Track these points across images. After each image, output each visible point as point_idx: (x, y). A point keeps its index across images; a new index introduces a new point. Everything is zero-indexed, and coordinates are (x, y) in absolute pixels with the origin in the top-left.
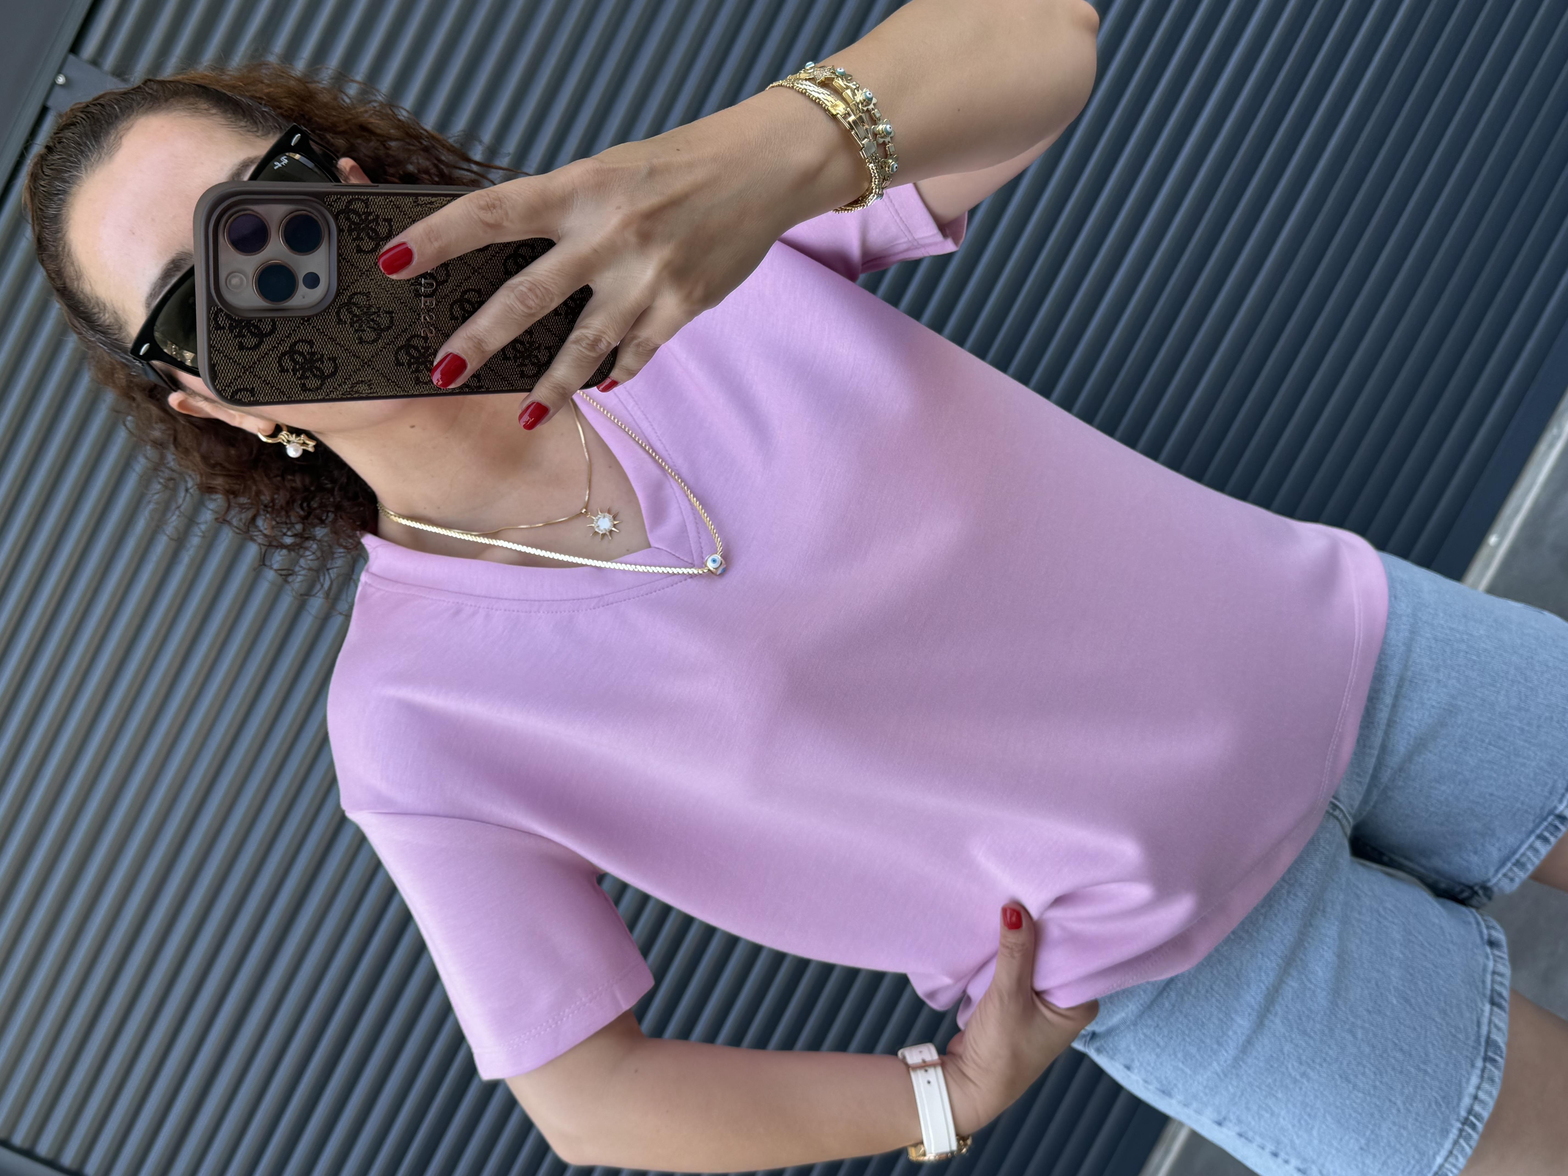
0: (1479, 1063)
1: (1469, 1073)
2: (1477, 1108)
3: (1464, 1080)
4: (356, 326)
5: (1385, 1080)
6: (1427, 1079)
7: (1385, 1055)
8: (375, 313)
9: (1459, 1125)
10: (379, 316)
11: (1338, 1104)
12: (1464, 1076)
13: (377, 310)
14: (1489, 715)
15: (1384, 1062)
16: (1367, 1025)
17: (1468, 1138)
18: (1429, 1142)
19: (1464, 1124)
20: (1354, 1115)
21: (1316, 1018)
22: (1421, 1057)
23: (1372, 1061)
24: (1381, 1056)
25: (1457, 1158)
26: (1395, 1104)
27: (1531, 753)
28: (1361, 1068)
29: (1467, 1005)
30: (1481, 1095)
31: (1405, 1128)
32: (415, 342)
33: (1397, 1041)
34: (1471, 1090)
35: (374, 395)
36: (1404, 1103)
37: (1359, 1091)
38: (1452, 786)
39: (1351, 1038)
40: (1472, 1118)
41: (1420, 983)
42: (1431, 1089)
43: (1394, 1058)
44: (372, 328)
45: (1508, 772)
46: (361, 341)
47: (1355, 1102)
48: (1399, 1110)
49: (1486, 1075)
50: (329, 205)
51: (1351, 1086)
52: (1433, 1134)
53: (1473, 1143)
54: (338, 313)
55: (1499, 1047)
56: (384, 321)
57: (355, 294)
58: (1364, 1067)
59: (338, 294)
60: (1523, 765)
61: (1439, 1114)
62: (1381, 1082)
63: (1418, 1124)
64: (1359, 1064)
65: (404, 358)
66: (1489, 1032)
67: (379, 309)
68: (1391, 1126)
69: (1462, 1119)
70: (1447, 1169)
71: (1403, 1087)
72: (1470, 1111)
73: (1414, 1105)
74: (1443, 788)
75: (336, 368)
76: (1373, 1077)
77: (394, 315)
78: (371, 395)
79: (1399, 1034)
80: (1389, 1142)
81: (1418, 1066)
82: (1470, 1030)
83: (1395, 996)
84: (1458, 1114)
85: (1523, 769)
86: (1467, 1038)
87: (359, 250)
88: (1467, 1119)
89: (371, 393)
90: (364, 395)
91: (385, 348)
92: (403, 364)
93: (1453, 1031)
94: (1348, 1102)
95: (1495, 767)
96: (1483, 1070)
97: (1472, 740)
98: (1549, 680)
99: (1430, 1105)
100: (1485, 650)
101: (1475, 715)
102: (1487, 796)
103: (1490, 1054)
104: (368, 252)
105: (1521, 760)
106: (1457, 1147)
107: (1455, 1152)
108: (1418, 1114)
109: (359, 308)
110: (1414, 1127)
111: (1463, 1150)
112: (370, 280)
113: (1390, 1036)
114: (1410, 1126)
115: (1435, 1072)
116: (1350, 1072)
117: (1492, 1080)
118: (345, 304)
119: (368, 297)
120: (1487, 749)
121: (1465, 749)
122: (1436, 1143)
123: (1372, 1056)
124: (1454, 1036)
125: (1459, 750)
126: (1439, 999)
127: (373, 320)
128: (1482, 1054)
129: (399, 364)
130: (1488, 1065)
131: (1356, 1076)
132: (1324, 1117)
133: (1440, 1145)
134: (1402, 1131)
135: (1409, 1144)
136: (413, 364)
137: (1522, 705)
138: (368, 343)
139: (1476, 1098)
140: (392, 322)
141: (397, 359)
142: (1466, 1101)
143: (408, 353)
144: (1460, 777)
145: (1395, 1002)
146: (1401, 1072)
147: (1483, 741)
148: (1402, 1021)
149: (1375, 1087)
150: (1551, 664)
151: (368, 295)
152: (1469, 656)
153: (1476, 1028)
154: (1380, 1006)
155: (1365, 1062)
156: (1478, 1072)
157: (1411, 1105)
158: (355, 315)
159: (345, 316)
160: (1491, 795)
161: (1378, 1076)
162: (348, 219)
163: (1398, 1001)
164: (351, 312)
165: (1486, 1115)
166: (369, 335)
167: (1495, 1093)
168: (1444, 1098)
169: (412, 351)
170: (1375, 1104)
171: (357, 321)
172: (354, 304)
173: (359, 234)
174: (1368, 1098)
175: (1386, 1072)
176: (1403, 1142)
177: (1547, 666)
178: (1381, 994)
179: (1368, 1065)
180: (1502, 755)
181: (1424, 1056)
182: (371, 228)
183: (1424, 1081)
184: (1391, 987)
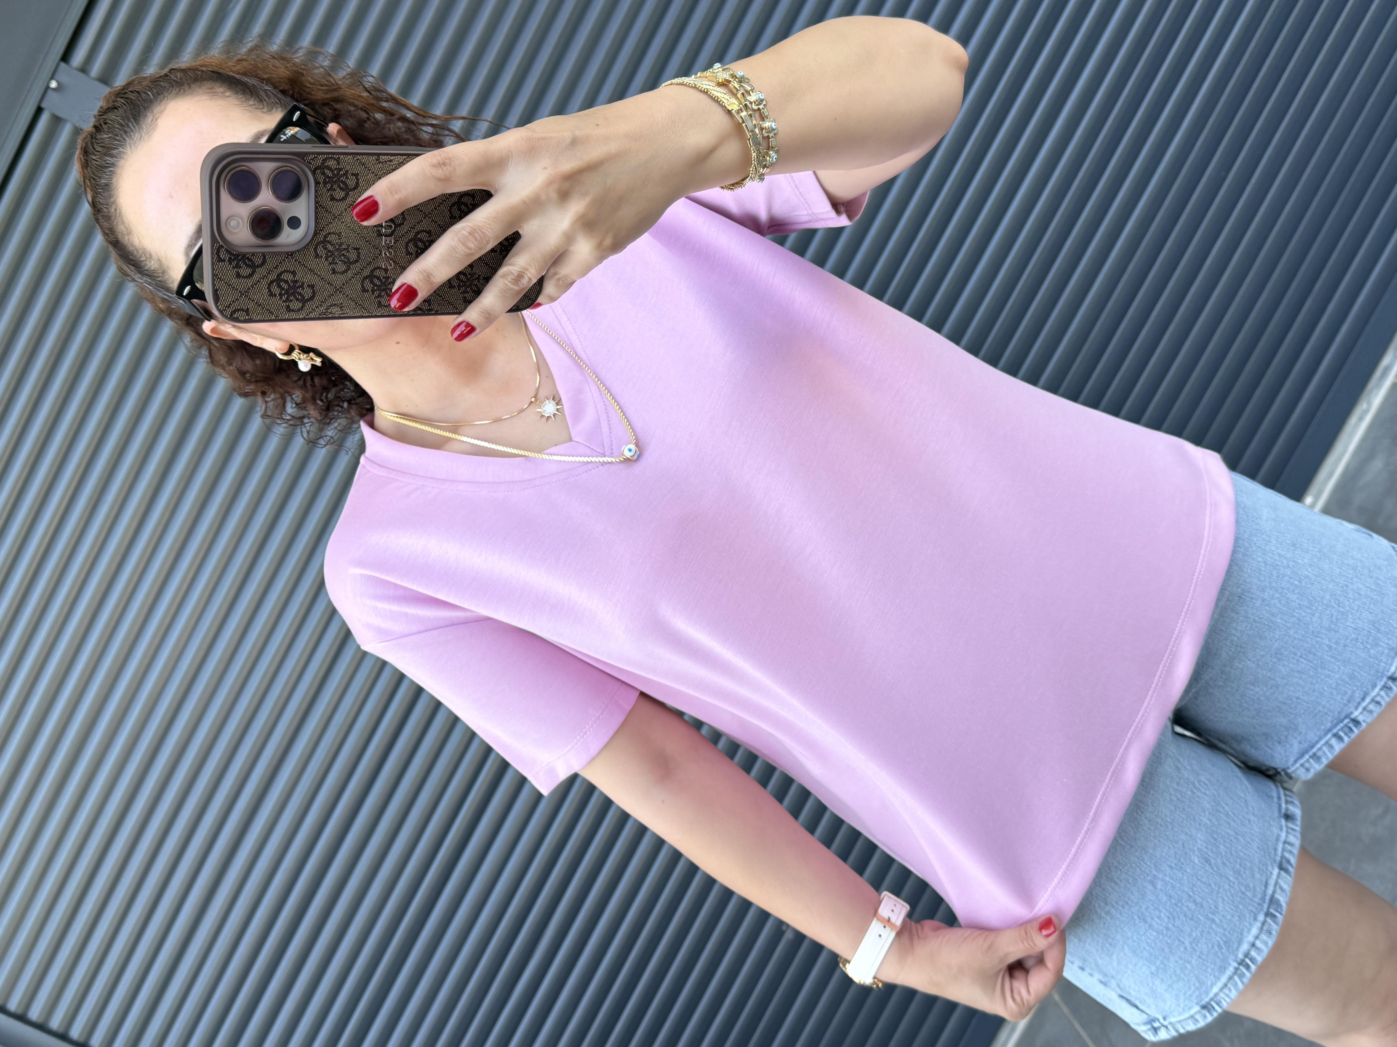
0: (1261, 917)
1: (1251, 924)
2: (1253, 953)
3: (1246, 930)
4: (330, 259)
5: (1177, 923)
6: (1214, 926)
7: (1179, 904)
8: (345, 249)
9: (1236, 965)
10: (348, 252)
11: (1135, 938)
12: (1246, 927)
13: (346, 247)
14: (1303, 633)
15: (1178, 909)
16: (1168, 879)
17: (1242, 976)
18: (1208, 975)
19: (1240, 964)
20: (1147, 948)
21: (1123, 870)
22: (1211, 908)
23: (1168, 908)
24: (1176, 905)
25: (1230, 990)
26: (1183, 943)
27: (1336, 667)
28: (1157, 912)
29: (1259, 868)
30: (1258, 943)
31: (1189, 962)
32: (377, 273)
33: (1191, 894)
34: (1251, 938)
35: (345, 315)
36: (1191, 944)
37: (1153, 930)
38: (1265, 689)
39: (1152, 888)
40: (1248, 961)
41: (1222, 847)
42: (1216, 935)
43: (1187, 907)
44: (343, 261)
45: (1314, 681)
46: (334, 272)
47: (1149, 938)
48: (1186, 948)
49: (1265, 928)
50: (308, 162)
51: (1147, 926)
52: (1213, 969)
53: (1245, 980)
54: (315, 249)
55: (1281, 906)
56: (353, 256)
57: (330, 234)
58: (1160, 912)
59: (315, 234)
60: (1329, 676)
61: (1220, 955)
62: (1173, 925)
63: (1201, 961)
64: (1156, 908)
65: (368, 285)
66: (1274, 892)
67: (348, 246)
68: (1178, 960)
69: (1239, 960)
70: (1221, 997)
71: (1192, 930)
72: (1247, 955)
73: (1200, 945)
74: (1257, 689)
75: (314, 293)
76: (1166, 920)
77: (360, 251)
78: (342, 315)
79: (1195, 889)
80: (1175, 971)
81: (1207, 915)
82: (1258, 889)
83: (1198, 857)
84: (1236, 956)
85: (1327, 679)
86: (1255, 896)
87: (333, 199)
88: (1243, 961)
89: (342, 314)
90: (337, 316)
91: (353, 278)
92: (368, 291)
93: (1243, 889)
94: (1143, 938)
95: (1304, 676)
96: (1264, 923)
97: (1286, 653)
98: (1359, 606)
99: (1213, 947)
100: (1306, 577)
101: (1291, 632)
102: (1294, 699)
103: (1272, 911)
104: (340, 200)
105: (1326, 672)
106: (1231, 981)
107: (1229, 985)
108: (1202, 953)
109: (332, 245)
110: (1197, 962)
111: (1236, 985)
112: (342, 222)
113: (1186, 889)
114: (1193, 962)
115: (1221, 921)
116: (1147, 914)
117: (1269, 933)
118: (322, 242)
119: (339, 236)
120: (1298, 660)
121: (1279, 659)
122: (1214, 976)
123: (1168, 904)
124: (1243, 893)
125: (1274, 660)
126: (1236, 862)
127: (343, 255)
128: (1265, 910)
129: (364, 290)
130: (1269, 920)
131: (1152, 919)
132: (1123, 947)
133: (1218, 978)
134: (1187, 964)
135: (1192, 975)
136: (375, 290)
137: (1333, 626)
138: (340, 273)
139: (1253, 945)
140: (358, 256)
141: (363, 286)
142: (1245, 947)
143: (372, 282)
144: (1273, 682)
145: (1196, 861)
146: (1192, 919)
147: (1295, 654)
148: (1199, 877)
149: (1168, 929)
150: (1363, 593)
151: (339, 235)
152: (1292, 580)
153: (1263, 888)
154: (1183, 864)
155: (1161, 908)
156: (1258, 924)
157: (1197, 946)
158: (329, 251)
159: (321, 251)
160: (1298, 698)
161: (1172, 921)
162: (323, 173)
163: (1199, 861)
164: (326, 249)
165: (1259, 959)
166: (340, 267)
167: (1270, 943)
168: (1225, 942)
169: (376, 281)
170: (1166, 942)
171: (331, 256)
172: (329, 242)
173: (332, 186)
174: (1161, 937)
175: (1179, 918)
176: (1186, 973)
177: (1360, 594)
178: (1186, 853)
179: (1164, 910)
180: (1311, 666)
181: (1214, 908)
182: (342, 182)
183: (1211, 928)
184: (1196, 848)
